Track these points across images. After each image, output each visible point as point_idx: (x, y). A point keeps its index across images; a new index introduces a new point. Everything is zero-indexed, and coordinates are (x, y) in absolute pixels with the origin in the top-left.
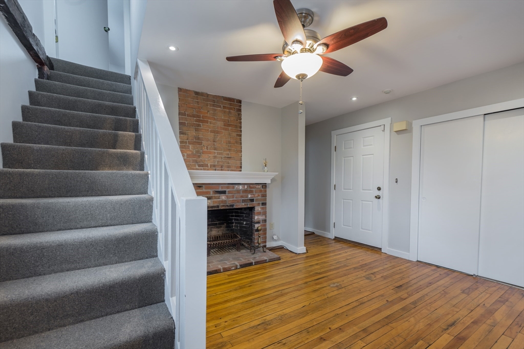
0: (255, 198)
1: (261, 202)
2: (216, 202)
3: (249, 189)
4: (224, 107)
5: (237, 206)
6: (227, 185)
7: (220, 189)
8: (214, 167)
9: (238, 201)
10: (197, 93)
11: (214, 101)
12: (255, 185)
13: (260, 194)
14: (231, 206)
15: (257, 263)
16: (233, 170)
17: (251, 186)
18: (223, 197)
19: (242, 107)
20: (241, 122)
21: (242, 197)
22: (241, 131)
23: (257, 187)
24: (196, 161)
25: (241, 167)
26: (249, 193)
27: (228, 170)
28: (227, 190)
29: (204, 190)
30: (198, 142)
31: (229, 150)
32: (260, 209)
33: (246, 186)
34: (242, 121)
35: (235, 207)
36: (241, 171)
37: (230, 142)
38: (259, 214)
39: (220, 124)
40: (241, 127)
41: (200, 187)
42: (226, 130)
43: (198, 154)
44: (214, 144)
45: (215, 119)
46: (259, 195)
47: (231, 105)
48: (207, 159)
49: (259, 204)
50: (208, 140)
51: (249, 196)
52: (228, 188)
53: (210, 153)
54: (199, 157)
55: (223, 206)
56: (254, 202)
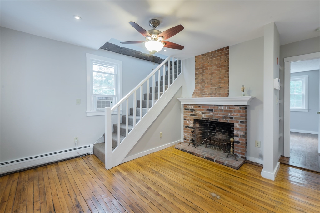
0: (234, 117)
1: (240, 121)
2: (207, 116)
3: (229, 110)
4: (217, 56)
5: (220, 120)
6: (214, 106)
7: (210, 109)
8: (211, 95)
9: (221, 117)
10: (203, 55)
11: (211, 55)
12: (234, 107)
13: (239, 114)
14: (216, 119)
15: (216, 161)
16: (222, 96)
17: (231, 107)
18: (211, 113)
19: (230, 51)
20: (229, 62)
21: (224, 114)
22: (229, 68)
23: (236, 108)
24: (202, 93)
25: (228, 94)
26: (229, 112)
27: (219, 96)
28: (214, 109)
29: (201, 108)
30: (203, 82)
31: (220, 83)
32: (238, 126)
33: (227, 107)
34: (229, 60)
35: (218, 121)
36: (228, 96)
37: (220, 78)
38: (238, 129)
39: (214, 68)
40: (228, 65)
41: (199, 106)
42: (218, 70)
43: (202, 89)
44: (211, 81)
45: (212, 66)
46: (237, 115)
47: (221, 53)
48: (208, 91)
49: (237, 122)
50: (208, 79)
51: (229, 115)
52: (214, 108)
53: (209, 87)
54: (203, 90)
55: (211, 119)
56: (234, 120)
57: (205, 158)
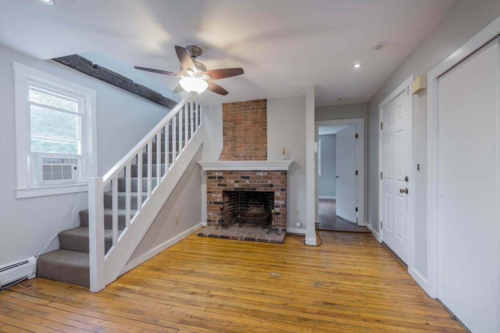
0: (274, 184)
1: (280, 188)
2: (242, 185)
3: (269, 176)
4: (253, 109)
5: (258, 189)
6: (250, 172)
7: (245, 175)
8: (245, 158)
9: (259, 186)
10: (234, 104)
11: (245, 106)
12: (274, 172)
13: (279, 180)
14: (253, 189)
15: (259, 240)
16: (259, 160)
17: (271, 173)
18: (247, 182)
19: (267, 105)
20: (266, 118)
21: (262, 182)
22: (266, 125)
23: (276, 174)
24: (233, 154)
25: (266, 156)
26: (269, 179)
27: (256, 160)
28: (250, 176)
29: (234, 176)
30: (234, 140)
31: (257, 143)
32: (279, 195)
33: (266, 173)
34: (267, 116)
35: (256, 190)
36: (266, 160)
37: (257, 136)
38: (278, 198)
39: (249, 123)
40: (266, 122)
41: (231, 173)
42: (254, 126)
43: (234, 149)
44: (245, 140)
45: (246, 120)
46: (278, 182)
47: (258, 105)
48: (241, 152)
49: (278, 190)
50: (241, 137)
51: (269, 182)
52: (251, 174)
53: (242, 147)
54: (235, 150)
55: (247, 189)
56: (274, 188)
57: (243, 239)
